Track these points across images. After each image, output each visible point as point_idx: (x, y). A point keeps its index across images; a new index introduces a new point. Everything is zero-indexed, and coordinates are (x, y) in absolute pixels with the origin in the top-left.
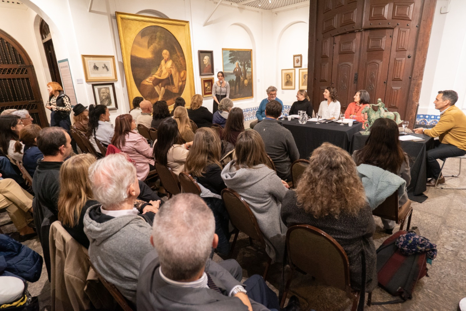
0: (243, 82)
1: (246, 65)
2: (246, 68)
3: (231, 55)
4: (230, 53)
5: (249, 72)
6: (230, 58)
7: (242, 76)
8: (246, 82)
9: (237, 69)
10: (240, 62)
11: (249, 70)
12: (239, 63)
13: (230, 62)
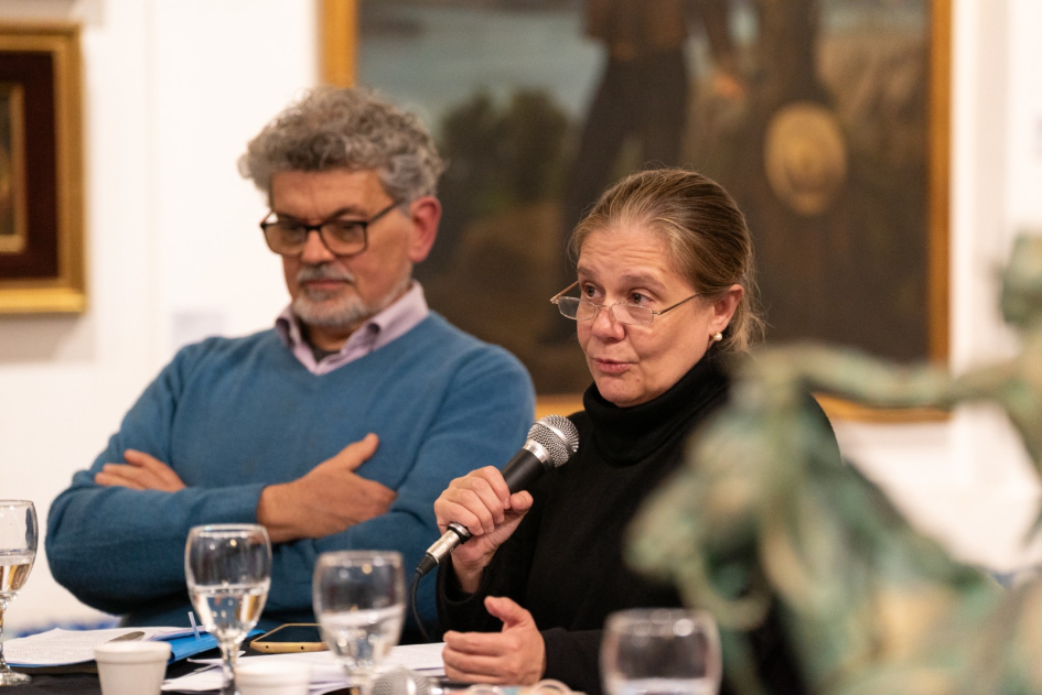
0: (751, 139)
8: (802, 143)
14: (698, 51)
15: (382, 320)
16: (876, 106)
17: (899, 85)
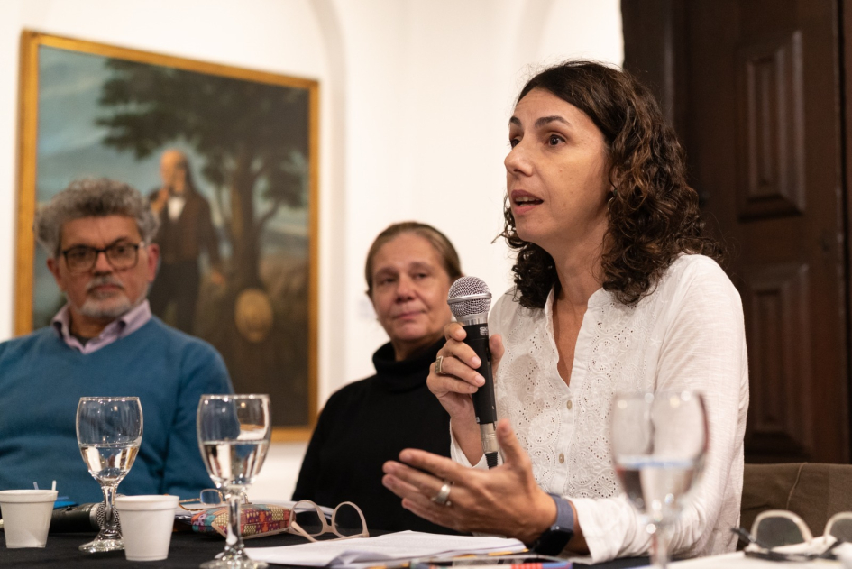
0: (228, 305)
1: (262, 185)
2: (262, 206)
3: (114, 92)
4: (108, 74)
5: (282, 239)
6: (109, 112)
7: (215, 259)
8: (252, 307)
9: (176, 207)
10: (202, 148)
11: (287, 221)
12: (198, 162)
13: (109, 141)
14: (204, 261)
15: (127, 319)
16: (286, 292)
17: (296, 282)
